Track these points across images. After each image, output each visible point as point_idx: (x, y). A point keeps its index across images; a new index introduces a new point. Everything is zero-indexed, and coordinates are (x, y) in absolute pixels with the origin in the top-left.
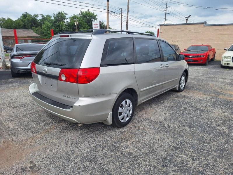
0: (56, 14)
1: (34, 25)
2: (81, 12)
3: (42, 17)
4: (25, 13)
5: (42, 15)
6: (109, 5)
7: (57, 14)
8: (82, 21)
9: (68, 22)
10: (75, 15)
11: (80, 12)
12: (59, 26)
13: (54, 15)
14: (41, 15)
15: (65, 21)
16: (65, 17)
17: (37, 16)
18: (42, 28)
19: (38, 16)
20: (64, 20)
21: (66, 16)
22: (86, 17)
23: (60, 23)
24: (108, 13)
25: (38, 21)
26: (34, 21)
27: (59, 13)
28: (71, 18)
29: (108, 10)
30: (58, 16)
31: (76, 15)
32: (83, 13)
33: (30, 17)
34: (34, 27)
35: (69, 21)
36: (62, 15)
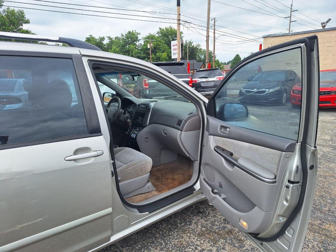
2: (160, 29)
3: (109, 40)
4: (90, 36)
5: (109, 37)
6: (181, 12)
7: (126, 35)
8: (160, 42)
9: (141, 44)
11: (158, 30)
12: (128, 51)
13: (122, 36)
16: (137, 39)
17: (103, 39)
19: (105, 39)
20: (135, 42)
22: (167, 36)
23: (130, 46)
24: (180, 24)
25: (105, 45)
27: (129, 32)
28: (146, 38)
29: (180, 20)
30: (127, 37)
31: (152, 34)
32: (163, 30)
33: (94, 41)
35: (143, 43)
36: (133, 35)
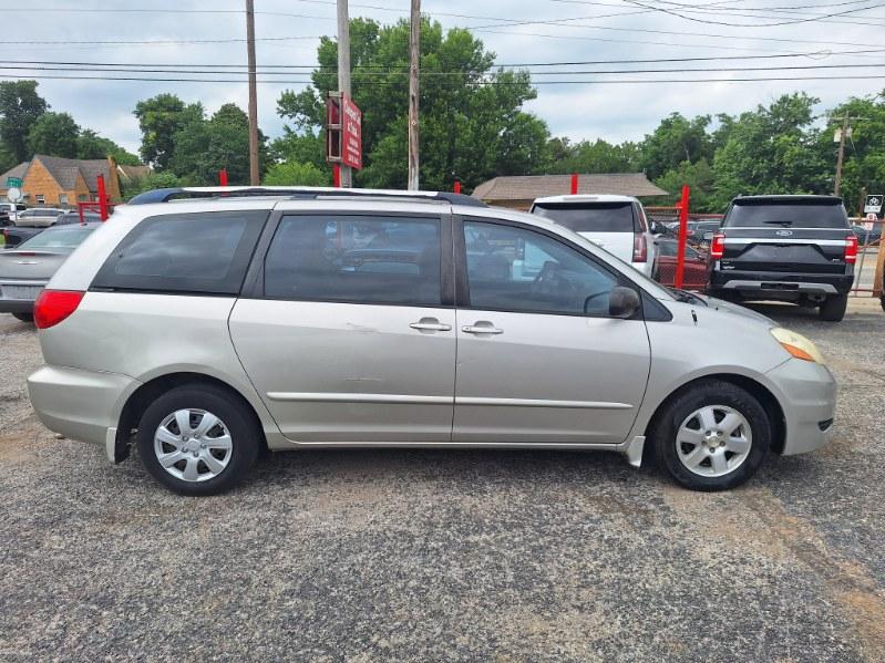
0: (768, 108)
1: (690, 154)
3: (721, 124)
4: (672, 116)
5: (724, 115)
7: (772, 107)
9: (817, 130)
10: (858, 100)
12: (769, 153)
13: (761, 109)
14: (720, 116)
15: (805, 129)
16: (806, 116)
17: (706, 121)
18: (710, 164)
19: (711, 122)
20: (798, 126)
21: (813, 107)
23: (779, 138)
26: (694, 139)
27: (784, 99)
28: (835, 113)
30: (776, 112)
33: (681, 128)
34: (688, 162)
35: (823, 128)
36: (795, 105)
